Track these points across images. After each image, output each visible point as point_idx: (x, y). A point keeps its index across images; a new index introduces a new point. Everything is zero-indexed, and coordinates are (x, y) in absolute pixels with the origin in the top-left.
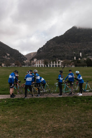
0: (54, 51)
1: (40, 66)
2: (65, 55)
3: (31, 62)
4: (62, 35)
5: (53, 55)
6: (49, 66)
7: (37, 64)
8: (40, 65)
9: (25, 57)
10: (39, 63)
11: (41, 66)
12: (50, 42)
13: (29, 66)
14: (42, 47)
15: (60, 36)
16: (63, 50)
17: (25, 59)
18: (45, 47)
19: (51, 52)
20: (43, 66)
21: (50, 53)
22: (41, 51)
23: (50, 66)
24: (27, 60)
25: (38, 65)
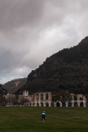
0: (60, 76)
1: (42, 104)
2: (82, 84)
3: (17, 97)
4: (74, 47)
5: (58, 84)
6: (67, 106)
7: (38, 100)
8: (43, 102)
9: (3, 89)
10: (42, 99)
11: (45, 105)
12: (53, 59)
13: (15, 105)
14: (37, 70)
15: (72, 49)
16: (79, 75)
17: (4, 91)
18: (43, 69)
19: (55, 78)
20: (50, 105)
21: (53, 81)
22: (35, 76)
23: (70, 104)
24: (8, 94)
25: (39, 102)
